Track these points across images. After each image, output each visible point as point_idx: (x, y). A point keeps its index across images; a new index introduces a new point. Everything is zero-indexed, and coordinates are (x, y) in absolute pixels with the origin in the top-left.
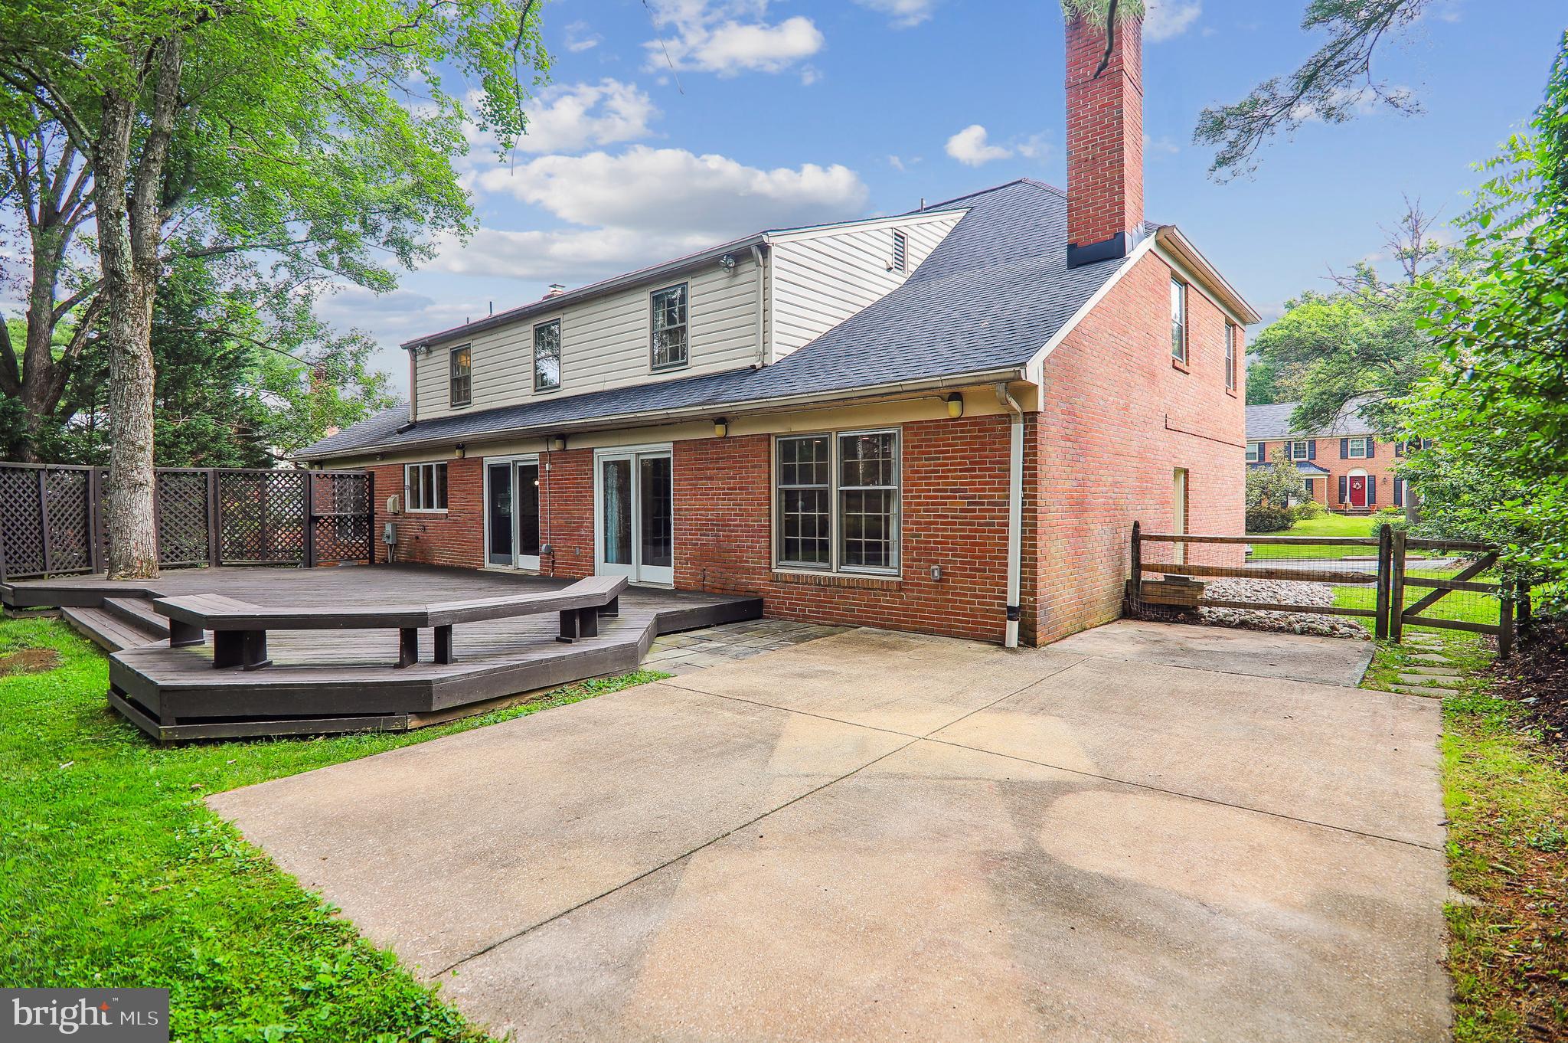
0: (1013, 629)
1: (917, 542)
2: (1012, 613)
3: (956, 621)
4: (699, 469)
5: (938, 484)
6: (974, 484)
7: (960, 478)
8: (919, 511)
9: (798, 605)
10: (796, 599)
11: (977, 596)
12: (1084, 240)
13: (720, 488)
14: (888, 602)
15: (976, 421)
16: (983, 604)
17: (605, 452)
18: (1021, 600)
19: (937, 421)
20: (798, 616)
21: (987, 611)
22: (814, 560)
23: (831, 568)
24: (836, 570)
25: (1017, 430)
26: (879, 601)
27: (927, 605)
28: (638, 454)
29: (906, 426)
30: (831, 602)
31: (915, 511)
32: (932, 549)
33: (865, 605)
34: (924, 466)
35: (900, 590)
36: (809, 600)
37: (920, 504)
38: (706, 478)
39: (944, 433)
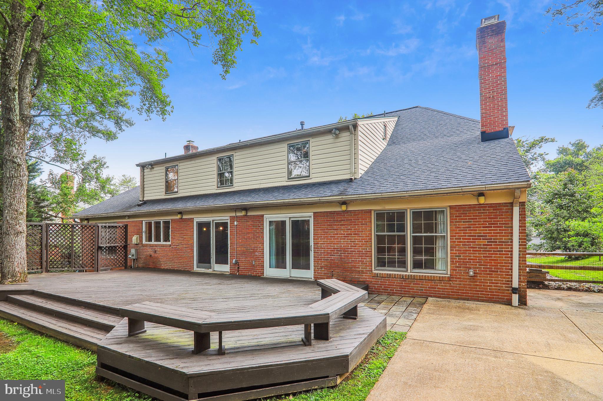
0: (515, 298)
1: (459, 259)
2: (515, 291)
3: (481, 294)
4: (329, 225)
5: (471, 233)
6: (491, 233)
7: (483, 230)
8: (460, 245)
9: (390, 288)
10: (388, 285)
11: (493, 283)
12: (488, 130)
13: (342, 234)
14: (442, 286)
15: (491, 205)
16: (497, 286)
17: (270, 217)
18: (519, 285)
19: (470, 205)
20: (390, 293)
21: (499, 290)
22: (395, 267)
23: (407, 270)
24: (410, 271)
25: (516, 210)
26: (437, 285)
27: (464, 287)
28: (290, 218)
29: (451, 207)
30: (409, 286)
31: (457, 245)
32: (467, 262)
33: (429, 288)
34: (462, 225)
35: (450, 281)
36: (396, 285)
37: (460, 242)
38: (334, 229)
39: (474, 210)
